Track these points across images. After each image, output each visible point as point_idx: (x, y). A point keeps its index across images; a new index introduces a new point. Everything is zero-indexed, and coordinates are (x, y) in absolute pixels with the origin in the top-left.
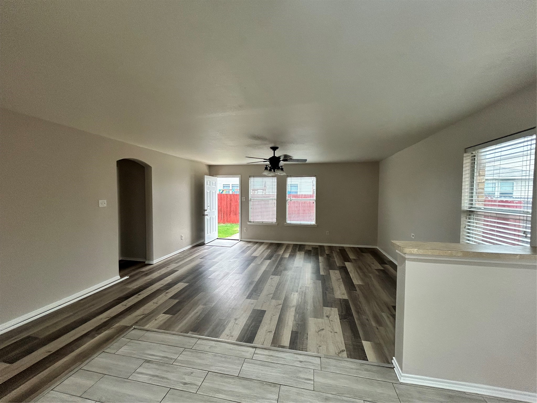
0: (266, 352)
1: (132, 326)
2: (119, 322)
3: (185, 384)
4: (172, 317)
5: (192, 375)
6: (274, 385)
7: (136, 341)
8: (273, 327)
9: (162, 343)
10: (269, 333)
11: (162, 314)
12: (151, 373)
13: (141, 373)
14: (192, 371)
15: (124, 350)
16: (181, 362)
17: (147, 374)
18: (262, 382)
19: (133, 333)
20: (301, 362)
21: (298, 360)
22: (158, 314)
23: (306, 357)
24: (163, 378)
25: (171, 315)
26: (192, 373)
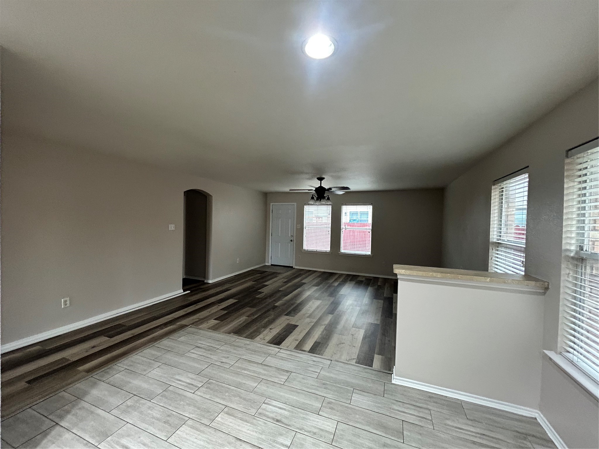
0: (288, 352)
1: (189, 325)
2: (180, 321)
3: (222, 362)
4: (220, 323)
5: (228, 358)
6: (287, 371)
7: (192, 335)
8: (300, 337)
9: (210, 338)
10: (295, 341)
11: (212, 320)
12: (200, 354)
13: (193, 353)
14: (228, 356)
15: (182, 339)
16: (222, 350)
17: (197, 354)
18: (278, 369)
19: (189, 329)
20: (314, 361)
21: (313, 360)
22: (210, 319)
23: (320, 359)
24: (208, 357)
25: (219, 321)
26: (228, 357)
